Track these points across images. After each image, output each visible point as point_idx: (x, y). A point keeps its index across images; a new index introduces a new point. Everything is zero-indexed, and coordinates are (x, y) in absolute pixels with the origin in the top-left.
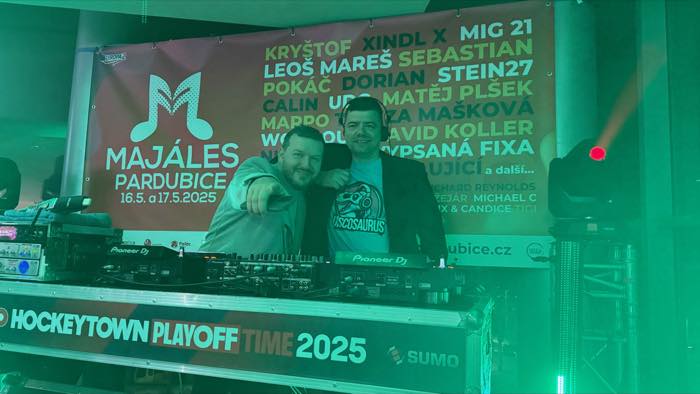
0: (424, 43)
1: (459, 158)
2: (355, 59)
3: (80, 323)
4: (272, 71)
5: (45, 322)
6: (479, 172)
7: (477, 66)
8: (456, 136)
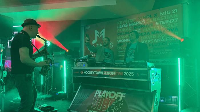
0: (152, 17)
1: (161, 42)
2: (137, 22)
3: (93, 72)
4: (119, 27)
5: (89, 73)
6: (166, 44)
7: (165, 21)
8: (160, 37)
